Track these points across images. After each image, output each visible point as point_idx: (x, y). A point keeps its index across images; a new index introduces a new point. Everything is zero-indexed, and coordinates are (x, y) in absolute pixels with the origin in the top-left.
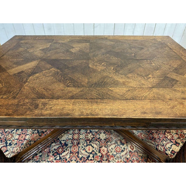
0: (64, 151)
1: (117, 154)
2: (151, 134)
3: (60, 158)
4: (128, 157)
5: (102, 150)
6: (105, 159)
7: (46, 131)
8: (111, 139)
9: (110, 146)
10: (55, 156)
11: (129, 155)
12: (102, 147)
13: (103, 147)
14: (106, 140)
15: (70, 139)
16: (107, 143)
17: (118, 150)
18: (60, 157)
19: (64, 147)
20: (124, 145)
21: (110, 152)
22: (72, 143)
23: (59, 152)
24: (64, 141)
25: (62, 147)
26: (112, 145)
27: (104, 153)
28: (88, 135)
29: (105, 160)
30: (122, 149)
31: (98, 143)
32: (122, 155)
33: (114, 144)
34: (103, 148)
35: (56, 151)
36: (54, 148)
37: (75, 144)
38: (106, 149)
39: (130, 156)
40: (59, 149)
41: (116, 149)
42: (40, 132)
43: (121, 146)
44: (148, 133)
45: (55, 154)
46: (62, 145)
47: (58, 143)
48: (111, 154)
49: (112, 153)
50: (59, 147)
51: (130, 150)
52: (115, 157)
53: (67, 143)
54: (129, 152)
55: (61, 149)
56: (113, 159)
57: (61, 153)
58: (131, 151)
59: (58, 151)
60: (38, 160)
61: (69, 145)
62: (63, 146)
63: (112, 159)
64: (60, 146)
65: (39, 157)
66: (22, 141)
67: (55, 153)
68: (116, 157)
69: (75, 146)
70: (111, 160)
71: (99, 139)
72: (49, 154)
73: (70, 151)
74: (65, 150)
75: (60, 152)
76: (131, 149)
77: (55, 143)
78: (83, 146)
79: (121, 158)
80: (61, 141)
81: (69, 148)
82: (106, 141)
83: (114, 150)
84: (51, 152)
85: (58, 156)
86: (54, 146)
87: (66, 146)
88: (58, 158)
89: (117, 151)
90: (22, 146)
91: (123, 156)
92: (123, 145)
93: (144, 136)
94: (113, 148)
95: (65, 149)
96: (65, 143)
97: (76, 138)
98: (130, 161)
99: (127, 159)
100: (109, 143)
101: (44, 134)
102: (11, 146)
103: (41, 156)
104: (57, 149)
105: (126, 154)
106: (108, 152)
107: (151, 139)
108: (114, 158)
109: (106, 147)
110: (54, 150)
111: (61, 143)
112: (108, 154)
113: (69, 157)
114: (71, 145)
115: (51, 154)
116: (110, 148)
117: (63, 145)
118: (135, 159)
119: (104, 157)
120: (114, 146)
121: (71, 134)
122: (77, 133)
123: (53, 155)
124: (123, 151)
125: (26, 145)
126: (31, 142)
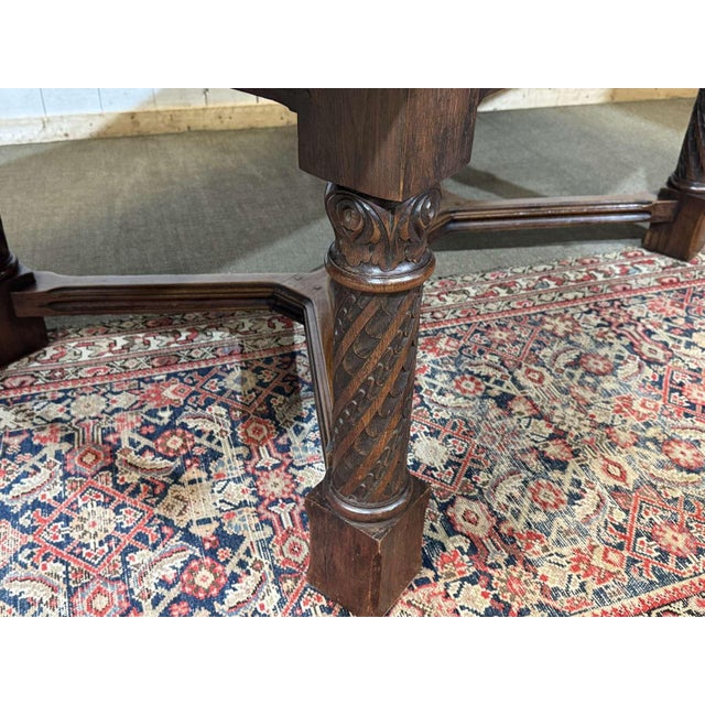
0: (234, 578)
1: (551, 517)
2: (673, 390)
4: (619, 517)
5: (459, 519)
6: (501, 557)
7: (59, 499)
8: (483, 456)
9: (495, 487)
11: (617, 511)
12: (452, 503)
13: (459, 500)
14: (459, 465)
15: (244, 504)
16: (469, 475)
17: (547, 496)
19: (222, 553)
20: (569, 469)
21: (508, 515)
22: (268, 522)
23: (198, 589)
24: (207, 521)
25: (208, 561)
26: (500, 480)
27: (480, 531)
29: (501, 561)
30: (567, 487)
32: (579, 518)
33: (512, 473)
34: (462, 505)
35: (175, 592)
37: (287, 524)
38: (476, 507)
39: (627, 512)
40: (193, 572)
41: (535, 493)
42: (23, 512)
43: (555, 475)
44: (660, 392)
46: (202, 547)
47: (175, 542)
48: (519, 526)
49: (522, 520)
50: (186, 563)
51: (612, 482)
52: (548, 534)
53: (230, 531)
54: (612, 495)
55: (204, 572)
56: (545, 549)
57: (215, 592)
58: (617, 489)
59: (188, 590)
61: (252, 537)
62: (212, 553)
63: (537, 547)
64: (193, 557)
67: (177, 601)
68: (554, 536)
69: (289, 532)
70: (534, 557)
73: (273, 567)
74: (238, 570)
75: (207, 591)
76: (616, 477)
77: (154, 547)
80: (188, 526)
81: (256, 555)
82: (462, 470)
83: (526, 503)
86: (152, 564)
87: (235, 548)
89: (545, 504)
91: (587, 519)
92: (563, 469)
93: (643, 405)
94: (516, 493)
95: (231, 567)
96: (220, 533)
97: (277, 491)
98: (638, 535)
99: (620, 528)
100: (482, 477)
101: (55, 515)
104: (178, 578)
105: (598, 506)
106: (501, 520)
107: (687, 415)
108: (549, 542)
109: (474, 499)
110: (161, 590)
111: (189, 538)
112: (504, 530)
114: (260, 535)
116: (502, 499)
117: (207, 546)
118: (658, 521)
119: (491, 548)
120: (518, 483)
121: (238, 480)
122: (275, 467)
124: (574, 498)
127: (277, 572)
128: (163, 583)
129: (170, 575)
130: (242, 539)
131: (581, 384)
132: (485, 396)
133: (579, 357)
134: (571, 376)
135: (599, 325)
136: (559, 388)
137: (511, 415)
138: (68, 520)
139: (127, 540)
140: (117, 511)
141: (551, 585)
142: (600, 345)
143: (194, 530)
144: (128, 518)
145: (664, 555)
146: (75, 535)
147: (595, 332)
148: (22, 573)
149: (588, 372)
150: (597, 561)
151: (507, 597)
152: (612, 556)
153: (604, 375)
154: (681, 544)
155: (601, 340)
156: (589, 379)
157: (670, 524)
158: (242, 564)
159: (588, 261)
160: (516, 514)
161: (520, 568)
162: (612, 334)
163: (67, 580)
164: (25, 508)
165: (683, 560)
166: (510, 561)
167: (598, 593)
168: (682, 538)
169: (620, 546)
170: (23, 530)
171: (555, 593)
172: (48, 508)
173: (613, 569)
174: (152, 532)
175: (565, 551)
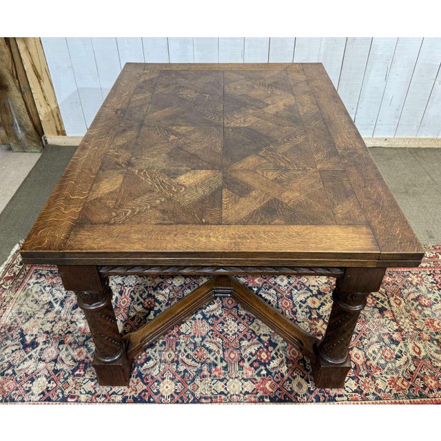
0: (273, 358)
1: (387, 363)
3: (269, 373)
4: (413, 368)
5: (353, 356)
6: (364, 373)
7: (221, 315)
8: (368, 332)
9: (369, 346)
10: (256, 369)
11: (412, 366)
12: (352, 349)
13: (355, 348)
14: (358, 334)
16: (360, 340)
17: (387, 354)
18: (266, 369)
19: (270, 348)
20: (399, 345)
21: (371, 358)
23: (262, 359)
24: (265, 335)
25: (265, 350)
26: (372, 344)
27: (359, 362)
28: (316, 325)
29: (364, 375)
30: (396, 352)
32: (397, 365)
33: (377, 342)
34: (356, 350)
35: (254, 358)
36: (249, 351)
38: (360, 353)
39: (416, 367)
40: (261, 353)
41: (383, 352)
42: (210, 318)
43: (393, 346)
45: (256, 364)
46: (264, 345)
47: (255, 340)
48: (374, 363)
49: (376, 361)
50: (259, 349)
51: (414, 354)
52: (384, 369)
53: (273, 341)
54: (412, 359)
55: (264, 354)
56: (381, 374)
57: (267, 361)
58: (415, 357)
59: (259, 358)
60: (222, 377)
61: (280, 345)
62: (267, 347)
63: (378, 373)
64: (261, 347)
65: (223, 371)
66: (174, 336)
67: (255, 361)
68: (386, 370)
69: (292, 346)
70: (376, 376)
72: (241, 364)
73: (286, 357)
74: (275, 356)
75: (265, 360)
76: (416, 352)
77: (249, 340)
79: (397, 372)
80: (260, 335)
81: (281, 352)
82: (358, 337)
83: (379, 355)
84: (246, 360)
85: (263, 368)
86: (248, 346)
87: (274, 348)
88: (264, 372)
89: (386, 357)
90: (178, 348)
91: (400, 367)
92: (397, 345)
94: (376, 350)
95: (273, 354)
96: (270, 340)
98: (418, 377)
99: (411, 373)
100: (366, 341)
101: (219, 321)
102: (154, 349)
103: (225, 368)
104: (256, 354)
105: (406, 363)
106: (368, 360)
108: (383, 372)
109: (360, 349)
110: (250, 356)
111: (260, 340)
112: (368, 363)
113: (288, 371)
114: (283, 345)
115: (247, 364)
116: (370, 351)
117: (266, 344)
118: (427, 374)
119: (362, 369)
120: (378, 346)
123: (251, 365)
124: (398, 357)
125: (187, 345)
126: (196, 339)
127: (287, 360)
128: (251, 354)
129: (254, 352)
130: (277, 345)
131: (416, 309)
132: (375, 307)
133: (418, 296)
134: (413, 304)
135: (432, 283)
136: (406, 309)
137: (383, 318)
138: (223, 324)
139: (241, 336)
140: (238, 324)
141: (379, 387)
142: (429, 292)
143: (262, 337)
144: (242, 328)
145: (425, 387)
146: (225, 330)
147: (429, 285)
148: (209, 339)
149: (420, 304)
150: (399, 383)
151: (363, 388)
152: (405, 383)
153: (426, 307)
154: (433, 385)
155: (430, 290)
156: (419, 308)
157: (432, 375)
158: (276, 354)
159: (438, 247)
160: (374, 358)
161: (370, 379)
162: (436, 288)
163: (222, 345)
164: (210, 316)
165: (431, 391)
166: (367, 376)
167: (395, 395)
168: (434, 383)
169: (409, 380)
170: (210, 324)
171: (380, 391)
172: (217, 318)
173: (403, 387)
174: (248, 335)
175: (388, 377)
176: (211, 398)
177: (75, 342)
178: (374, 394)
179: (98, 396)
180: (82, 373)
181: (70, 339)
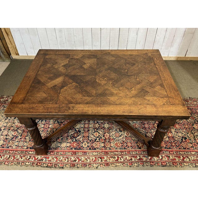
0: (79, 136)
1: (116, 138)
2: (143, 124)
3: (76, 140)
4: (124, 140)
5: (105, 135)
6: (107, 141)
7: (64, 122)
8: (112, 128)
10: (72, 139)
12: (105, 133)
15: (82, 127)
17: (117, 135)
18: (75, 139)
19: (78, 133)
21: (111, 136)
22: (84, 130)
24: (78, 128)
26: (113, 132)
27: (107, 138)
28: (95, 125)
30: (120, 134)
31: (103, 130)
32: (119, 139)
33: (115, 131)
34: (107, 134)
35: (72, 136)
36: (71, 133)
37: (86, 131)
38: (108, 134)
39: (126, 139)
40: (75, 134)
41: (116, 134)
42: (60, 123)
43: (120, 132)
44: (141, 124)
45: (72, 138)
47: (74, 130)
48: (112, 138)
51: (126, 135)
52: (114, 140)
54: (125, 137)
55: (76, 134)
58: (126, 136)
60: (60, 142)
61: (82, 131)
62: (77, 132)
63: (112, 141)
64: (75, 132)
65: (61, 140)
66: (47, 128)
67: (72, 137)
69: (86, 132)
71: (103, 127)
72: (68, 138)
75: (75, 137)
77: (72, 130)
78: (92, 132)
79: (119, 141)
81: (82, 134)
82: (109, 129)
84: (69, 136)
85: (74, 139)
86: (71, 132)
87: (80, 132)
88: (75, 140)
89: (116, 136)
90: (47, 132)
91: (120, 139)
92: (121, 132)
93: (137, 126)
94: (114, 134)
95: (79, 134)
96: (79, 130)
97: (86, 127)
98: (125, 143)
99: (123, 141)
100: (111, 131)
101: (63, 124)
103: (62, 139)
104: (73, 134)
105: (123, 138)
106: (110, 137)
109: (108, 133)
111: (76, 130)
112: (110, 138)
113: (82, 140)
115: (69, 138)
116: (112, 134)
118: (129, 142)
120: (115, 132)
121: (83, 124)
122: (87, 123)
123: (71, 138)
124: (120, 136)
125: (50, 132)
126: (54, 130)
127: (83, 136)
128: (71, 134)
130: (81, 131)
141: (111, 146)
143: (76, 129)
145: (127, 146)
150: (118, 144)
151: (106, 146)
152: (121, 144)
154: (129, 145)
157: (130, 142)
158: (80, 134)
160: (112, 136)
165: (129, 147)
166: (108, 142)
167: (116, 148)
168: (130, 144)
169: (122, 143)
171: (111, 147)
173: (119, 146)
175: (115, 142)
176: (55, 148)
177: (14, 130)
178: (109, 148)
179: (19, 147)
180: (15, 139)
181: (12, 128)
